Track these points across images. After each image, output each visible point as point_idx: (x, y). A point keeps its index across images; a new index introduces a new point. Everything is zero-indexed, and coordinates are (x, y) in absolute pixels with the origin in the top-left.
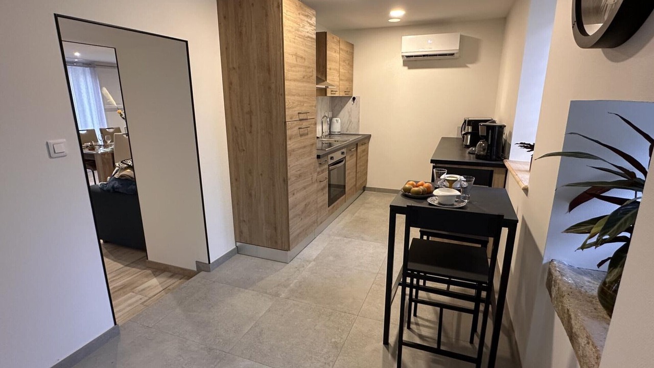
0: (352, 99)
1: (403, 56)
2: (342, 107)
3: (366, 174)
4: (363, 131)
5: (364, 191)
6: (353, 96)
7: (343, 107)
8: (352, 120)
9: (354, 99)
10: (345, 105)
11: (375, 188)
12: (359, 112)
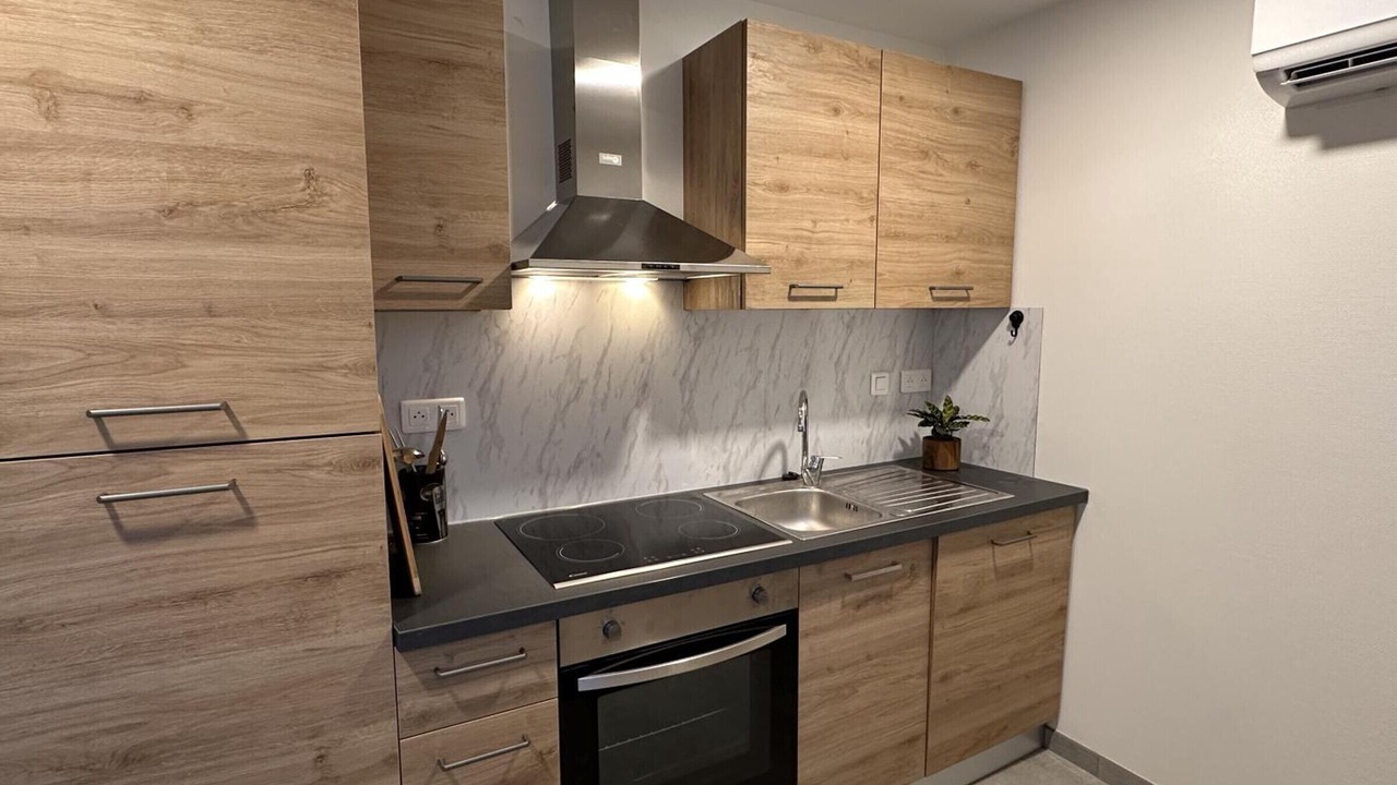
0: (1007, 321)
1: (1266, 77)
2: (969, 355)
3: (1057, 669)
4: (1050, 468)
5: (1043, 747)
6: (1016, 306)
7: (974, 354)
8: (1005, 414)
9: (1017, 319)
10: (978, 348)
11: (1098, 758)
12: (1038, 380)
